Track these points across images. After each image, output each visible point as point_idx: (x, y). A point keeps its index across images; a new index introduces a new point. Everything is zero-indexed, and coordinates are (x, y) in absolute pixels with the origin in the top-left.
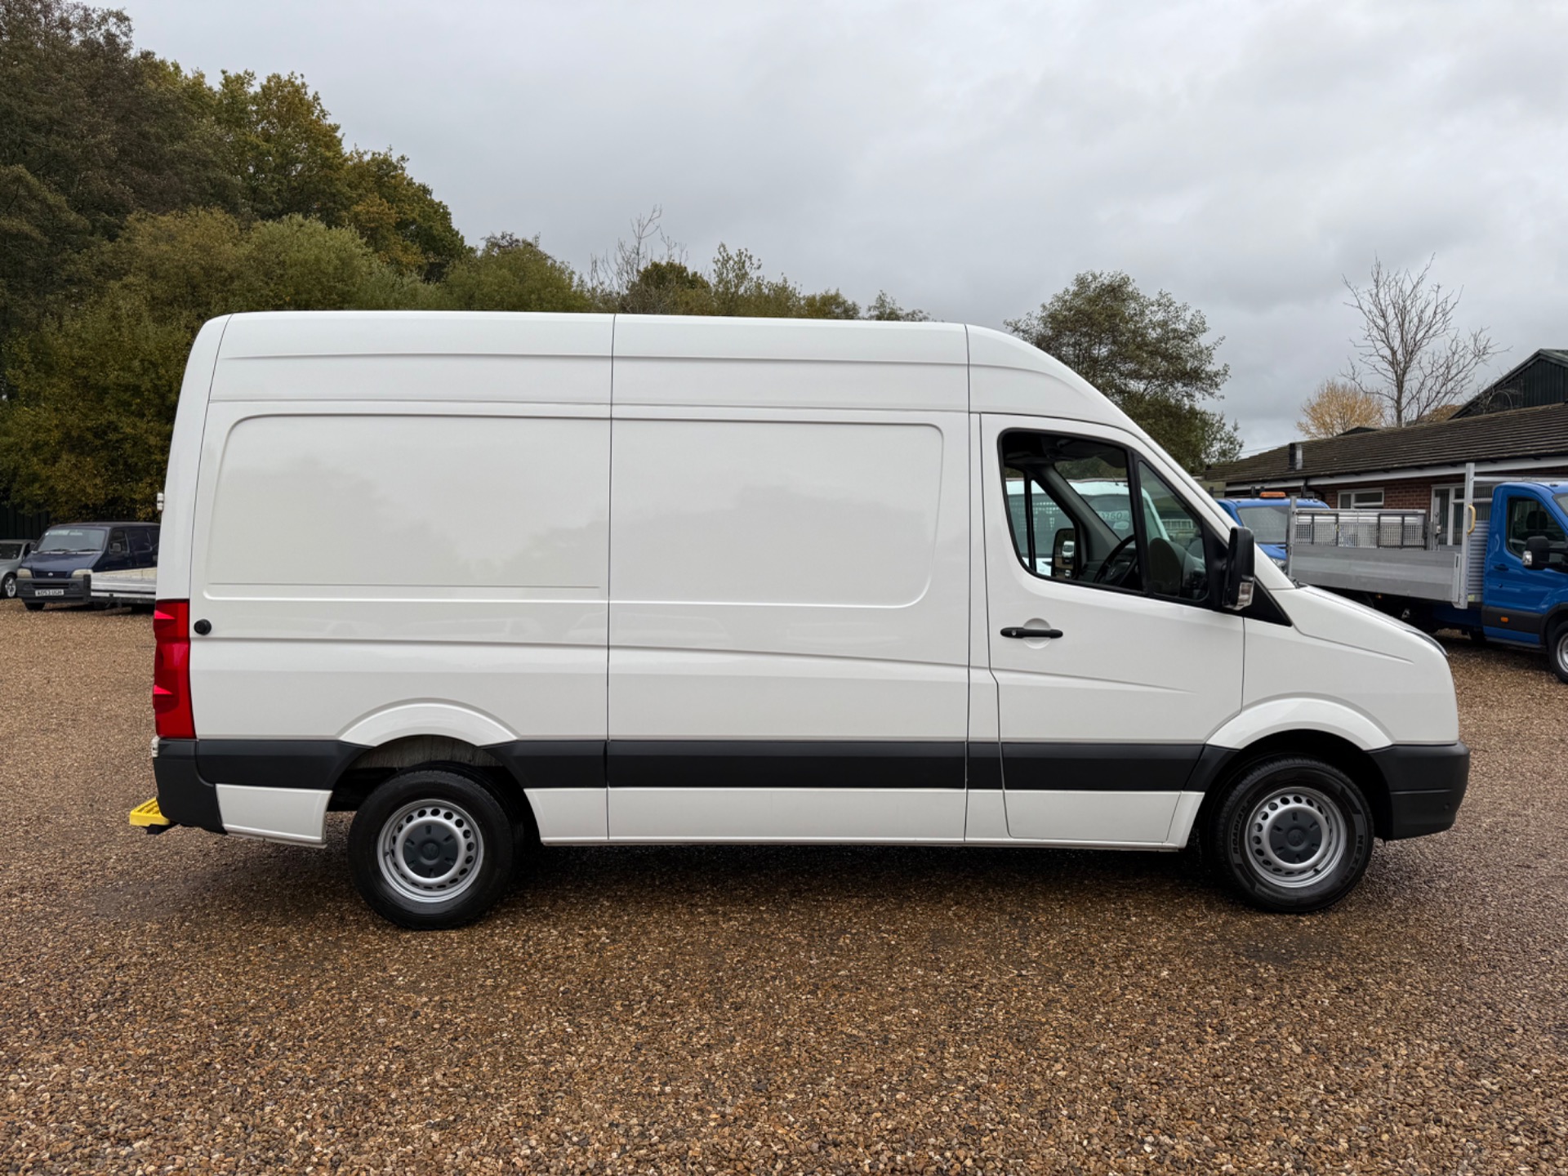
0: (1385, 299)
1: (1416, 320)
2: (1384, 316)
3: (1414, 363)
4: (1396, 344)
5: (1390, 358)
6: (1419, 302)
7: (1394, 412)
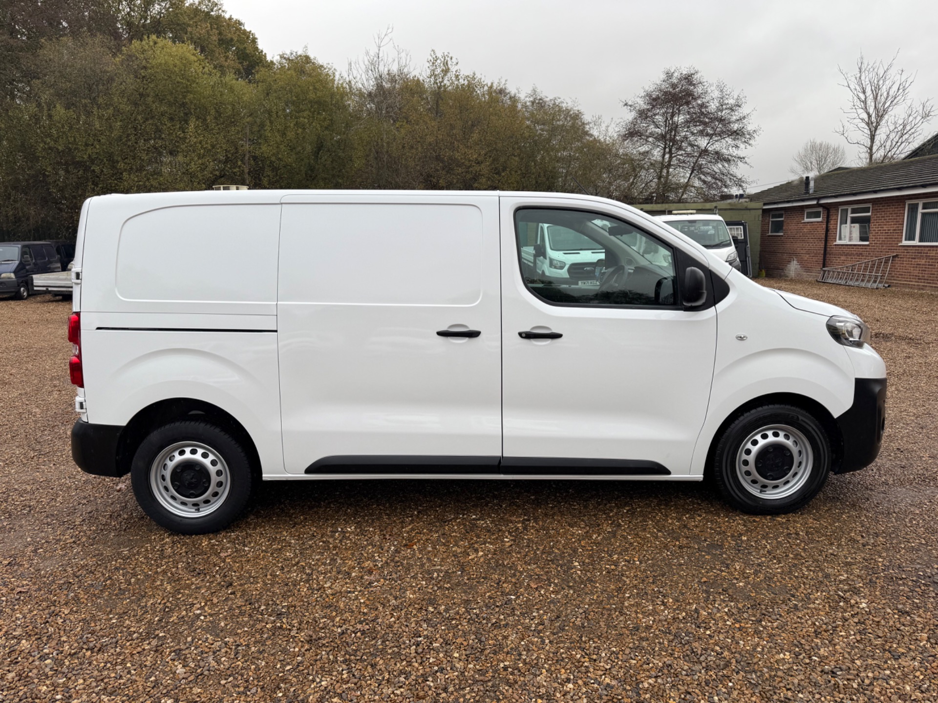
0: (866, 81)
1: (885, 94)
2: (864, 92)
3: (883, 122)
4: (871, 110)
5: (867, 120)
6: (887, 82)
7: (867, 155)
